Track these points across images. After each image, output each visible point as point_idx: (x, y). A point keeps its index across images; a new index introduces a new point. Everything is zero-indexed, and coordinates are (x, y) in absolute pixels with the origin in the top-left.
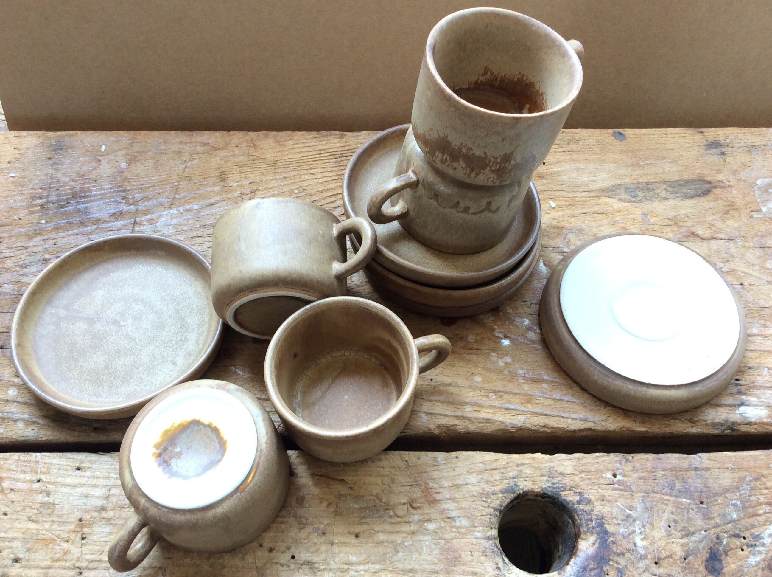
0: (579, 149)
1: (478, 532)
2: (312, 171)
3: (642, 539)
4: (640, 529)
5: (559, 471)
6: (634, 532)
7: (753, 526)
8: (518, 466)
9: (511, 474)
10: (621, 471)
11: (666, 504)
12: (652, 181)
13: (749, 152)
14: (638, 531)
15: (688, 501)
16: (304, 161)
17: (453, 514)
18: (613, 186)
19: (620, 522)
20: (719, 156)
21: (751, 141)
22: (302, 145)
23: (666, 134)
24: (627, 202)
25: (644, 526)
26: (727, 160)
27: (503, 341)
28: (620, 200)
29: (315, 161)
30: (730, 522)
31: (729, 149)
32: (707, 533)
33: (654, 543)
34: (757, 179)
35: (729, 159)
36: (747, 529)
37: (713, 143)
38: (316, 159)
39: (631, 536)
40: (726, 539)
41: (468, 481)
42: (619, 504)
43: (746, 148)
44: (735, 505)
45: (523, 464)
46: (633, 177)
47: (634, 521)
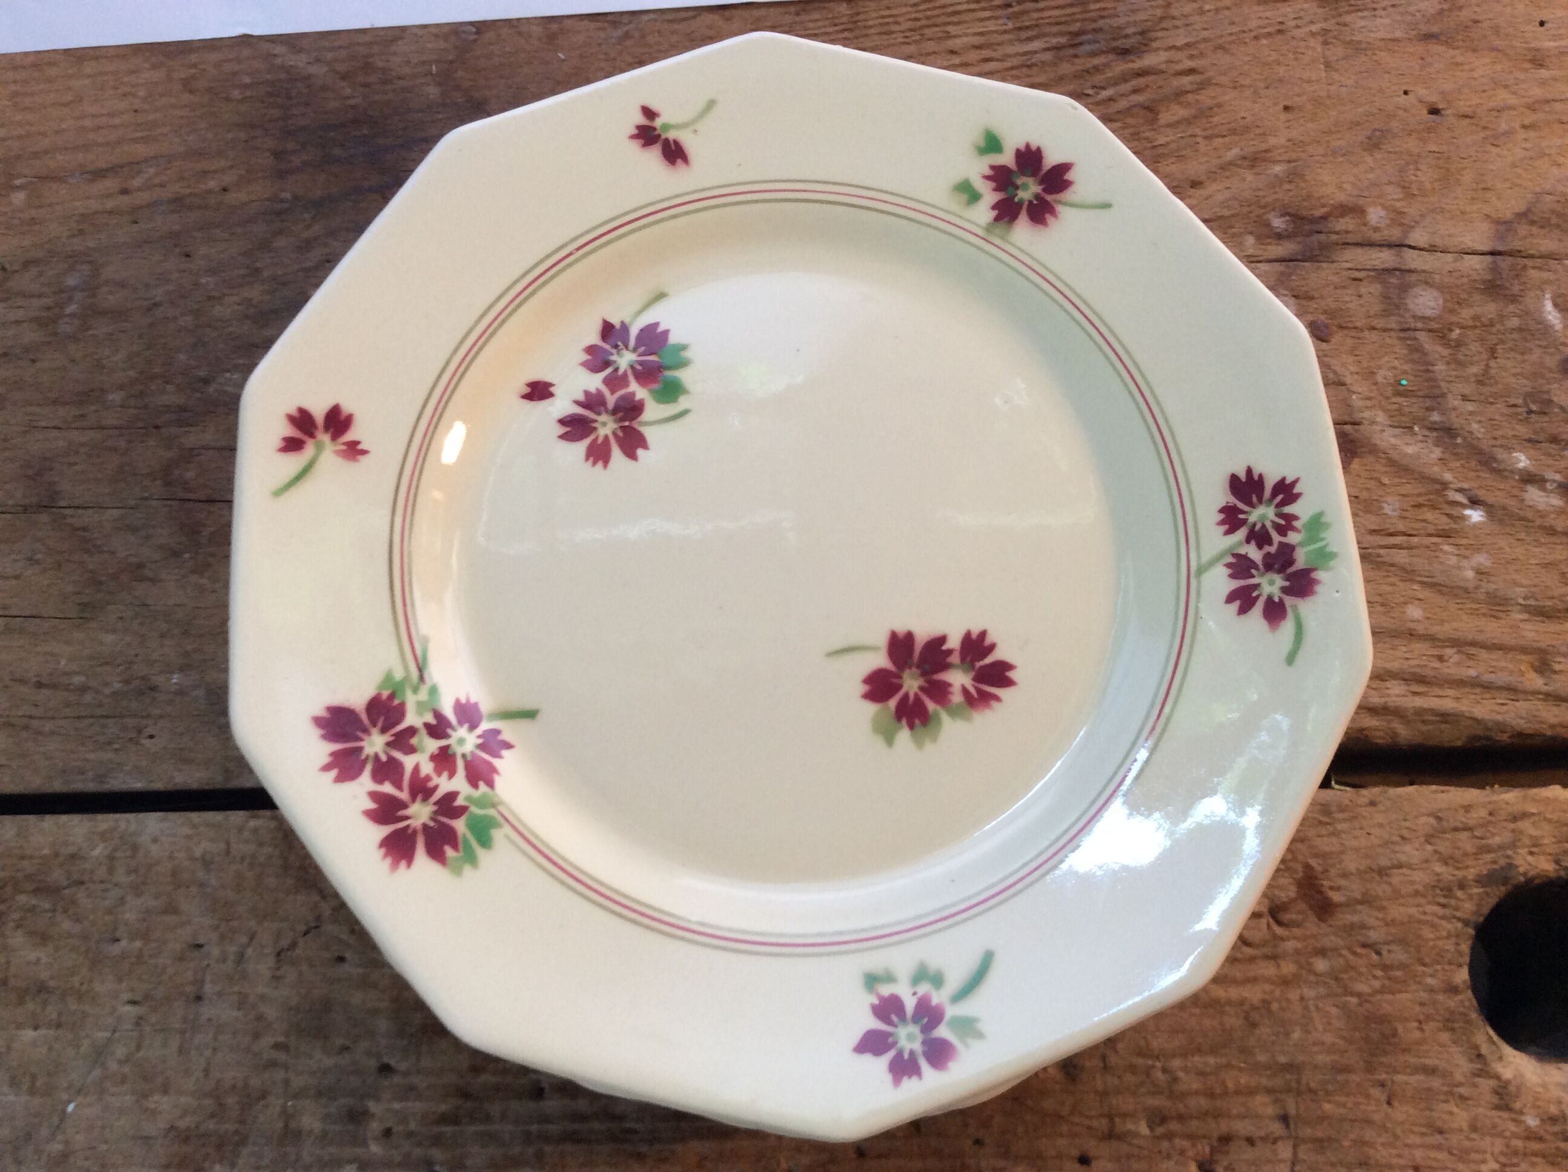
1: (1431, 976)
2: (951, 44)
17: (1373, 936)
27: (1468, 512)
41: (1403, 858)
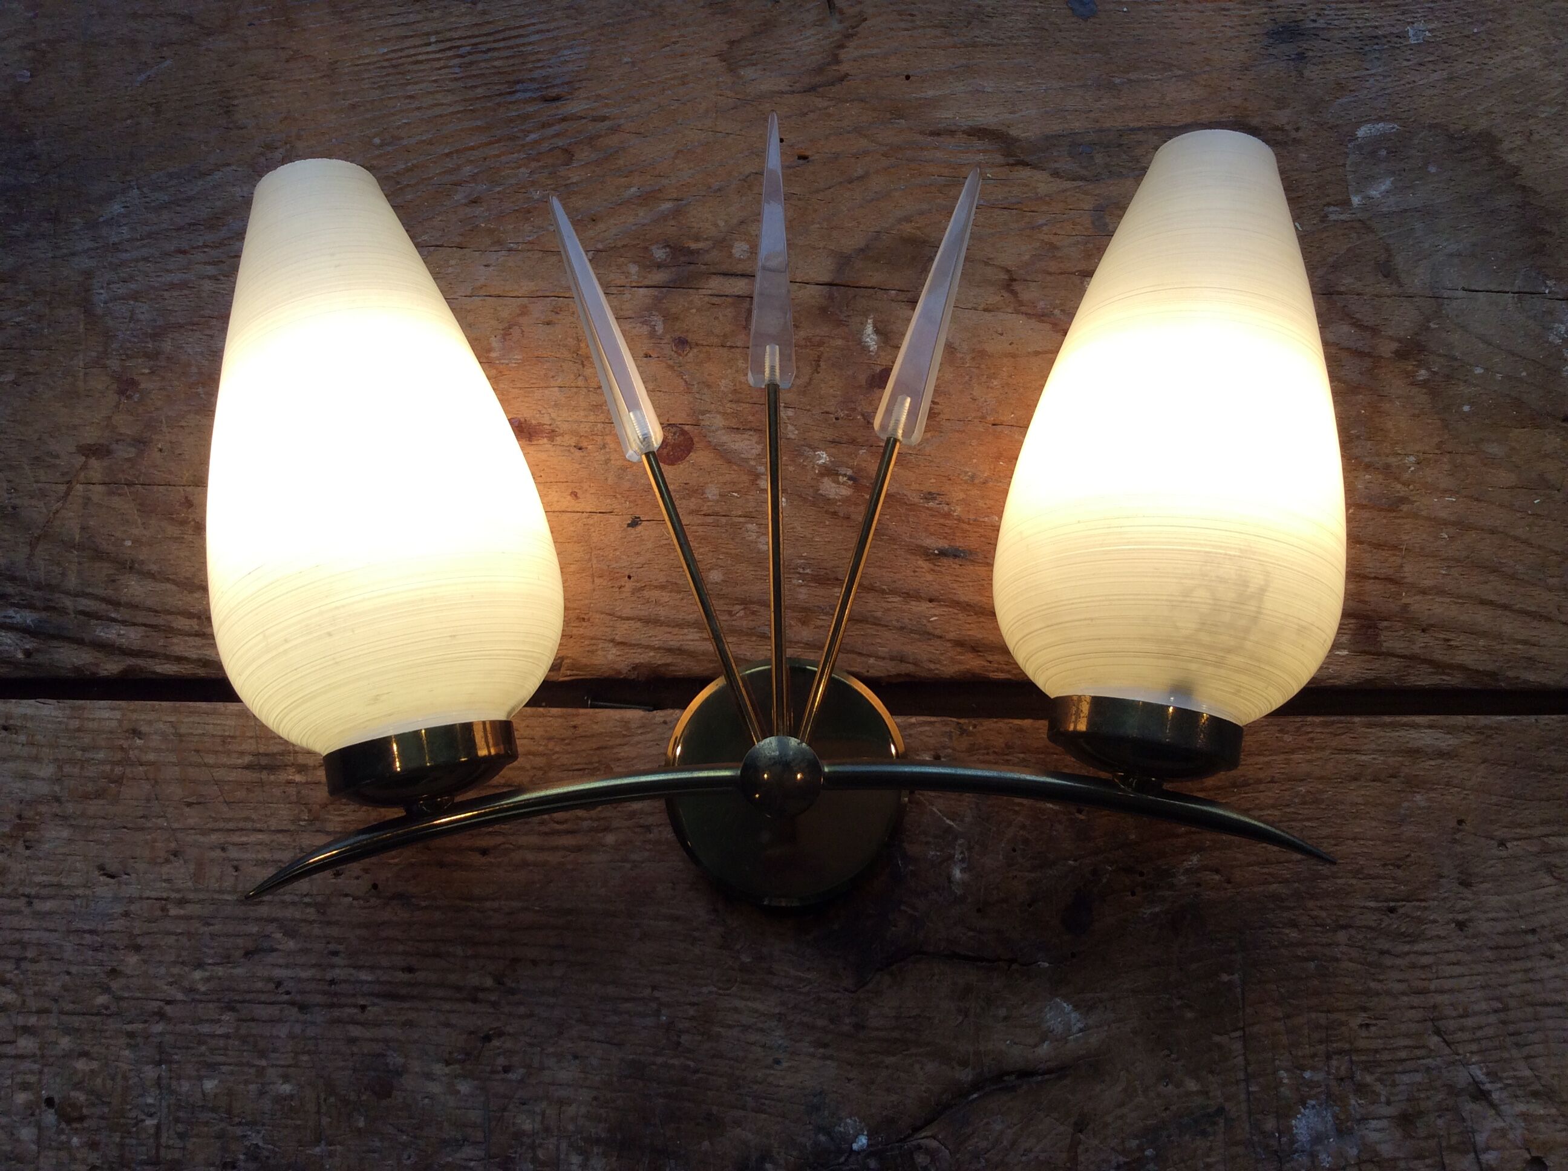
3: (963, 870)
4: (962, 853)
11: (1016, 813)
12: (1131, 125)
16: (394, 62)
18: (1047, 138)
19: (931, 839)
25: (970, 849)
28: (1056, 174)
29: (417, 62)
32: (1077, 864)
33: (982, 877)
34: (1359, 124)
38: (420, 58)
39: (945, 864)
40: (1108, 875)
42: (935, 809)
46: (1092, 115)
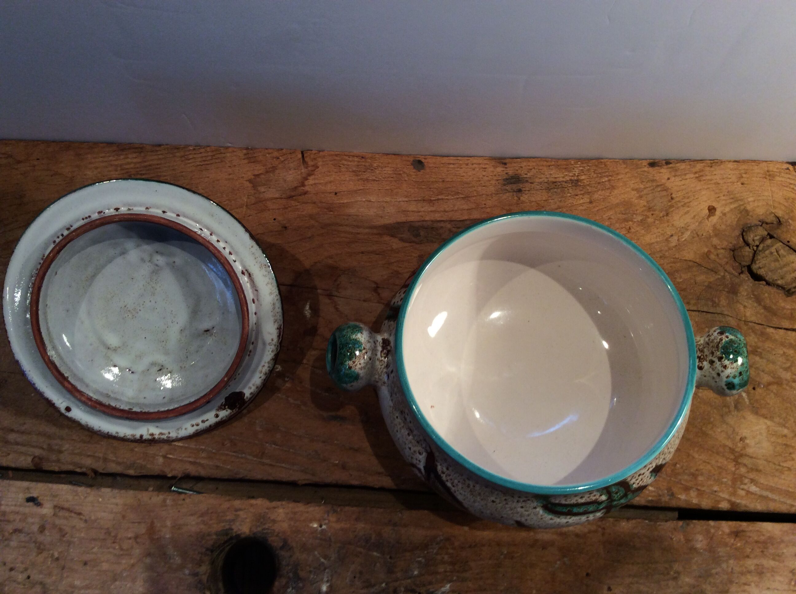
0: (374, 178)
5: (272, 518)
6: (322, 579)
7: (430, 583)
8: (237, 510)
9: (228, 518)
10: (327, 521)
13: (548, 189)
14: (325, 579)
15: (378, 555)
20: (515, 193)
21: (554, 176)
22: (101, 159)
23: (467, 164)
24: (407, 242)
26: (522, 198)
30: (410, 578)
31: (527, 186)
35: (524, 197)
36: (424, 585)
37: (512, 177)
43: (546, 184)
44: (419, 562)
45: (240, 510)
47: (325, 569)
